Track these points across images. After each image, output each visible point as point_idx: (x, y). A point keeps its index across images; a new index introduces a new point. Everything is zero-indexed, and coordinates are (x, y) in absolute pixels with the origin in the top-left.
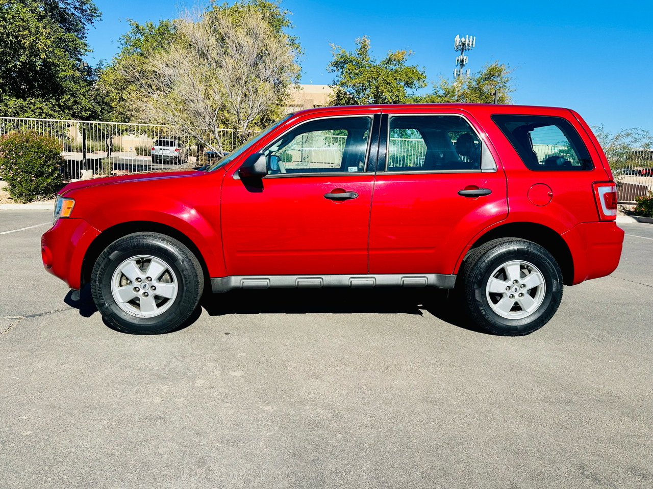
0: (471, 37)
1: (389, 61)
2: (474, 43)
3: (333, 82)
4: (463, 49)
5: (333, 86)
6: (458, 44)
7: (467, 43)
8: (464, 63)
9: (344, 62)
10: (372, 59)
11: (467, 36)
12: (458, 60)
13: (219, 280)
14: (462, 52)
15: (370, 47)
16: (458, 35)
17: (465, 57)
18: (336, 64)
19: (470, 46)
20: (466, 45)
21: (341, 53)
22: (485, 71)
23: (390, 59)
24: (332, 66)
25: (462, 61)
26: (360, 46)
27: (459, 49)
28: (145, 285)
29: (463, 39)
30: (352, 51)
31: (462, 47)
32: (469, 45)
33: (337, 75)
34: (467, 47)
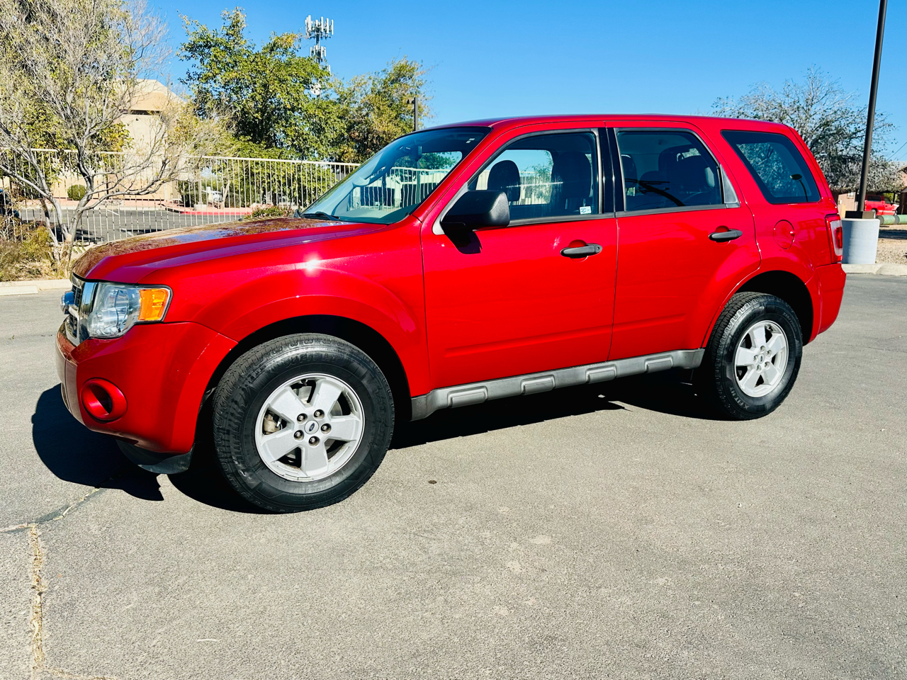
0: (328, 20)
1: (272, 48)
2: (332, 29)
3: (187, 75)
4: (318, 36)
5: (188, 82)
6: (310, 29)
7: (322, 27)
8: (322, 56)
9: (205, 46)
10: (248, 44)
11: (322, 18)
12: (313, 52)
13: (422, 399)
14: (318, 40)
15: (245, 26)
16: (310, 16)
17: (322, 48)
18: (193, 48)
19: (328, 32)
20: (322, 31)
21: (200, 31)
22: (391, 70)
23: (274, 45)
24: (186, 50)
25: (319, 54)
26: (229, 23)
27: (313, 35)
28: (313, 425)
29: (317, 23)
30: (216, 29)
31: (316, 33)
32: (325, 31)
33: (195, 65)
34: (324, 34)
